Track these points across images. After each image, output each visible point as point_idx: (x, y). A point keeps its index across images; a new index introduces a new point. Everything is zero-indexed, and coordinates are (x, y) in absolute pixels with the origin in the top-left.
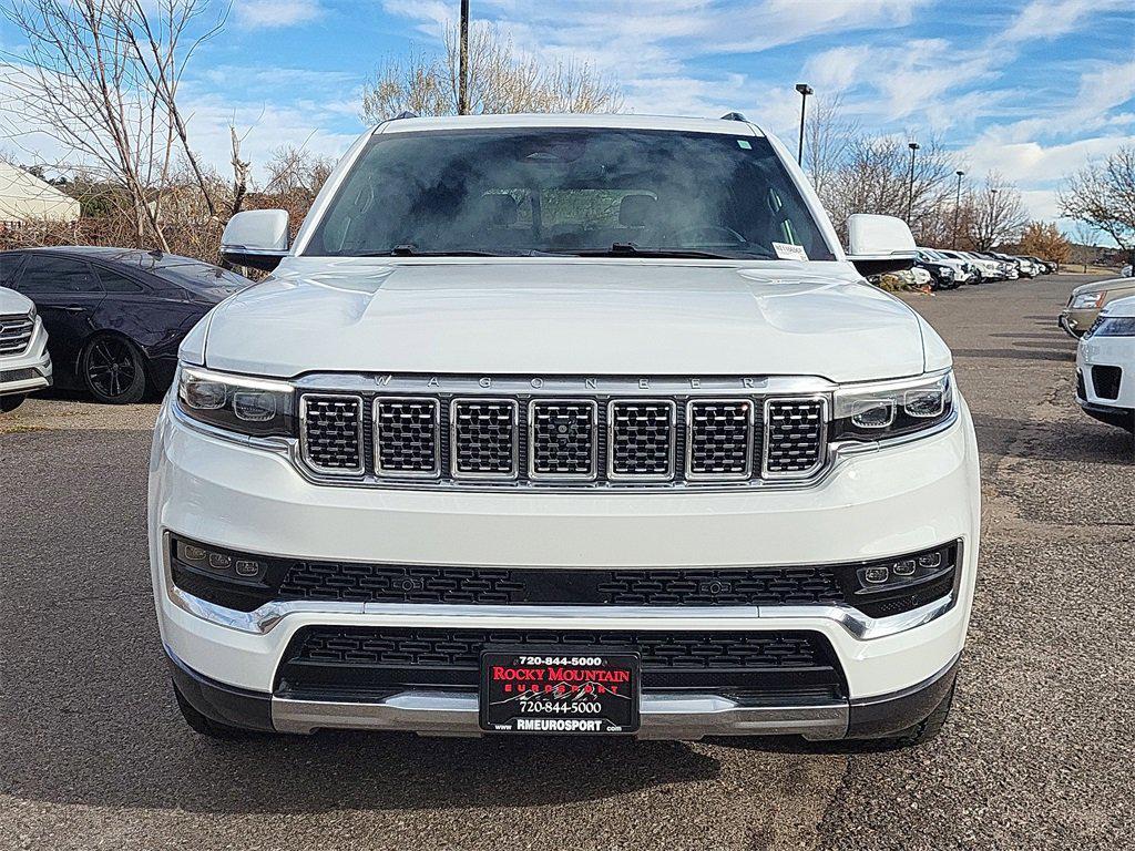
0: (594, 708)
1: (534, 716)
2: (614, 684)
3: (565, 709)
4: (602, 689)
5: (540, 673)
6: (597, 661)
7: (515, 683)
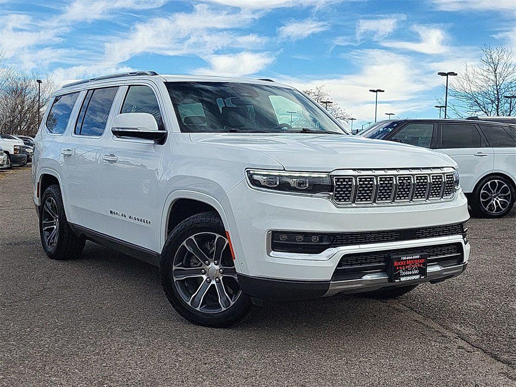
0: (417, 272)
1: (404, 276)
2: (421, 263)
3: (411, 273)
4: (419, 265)
5: (405, 262)
6: (418, 257)
7: (399, 266)
